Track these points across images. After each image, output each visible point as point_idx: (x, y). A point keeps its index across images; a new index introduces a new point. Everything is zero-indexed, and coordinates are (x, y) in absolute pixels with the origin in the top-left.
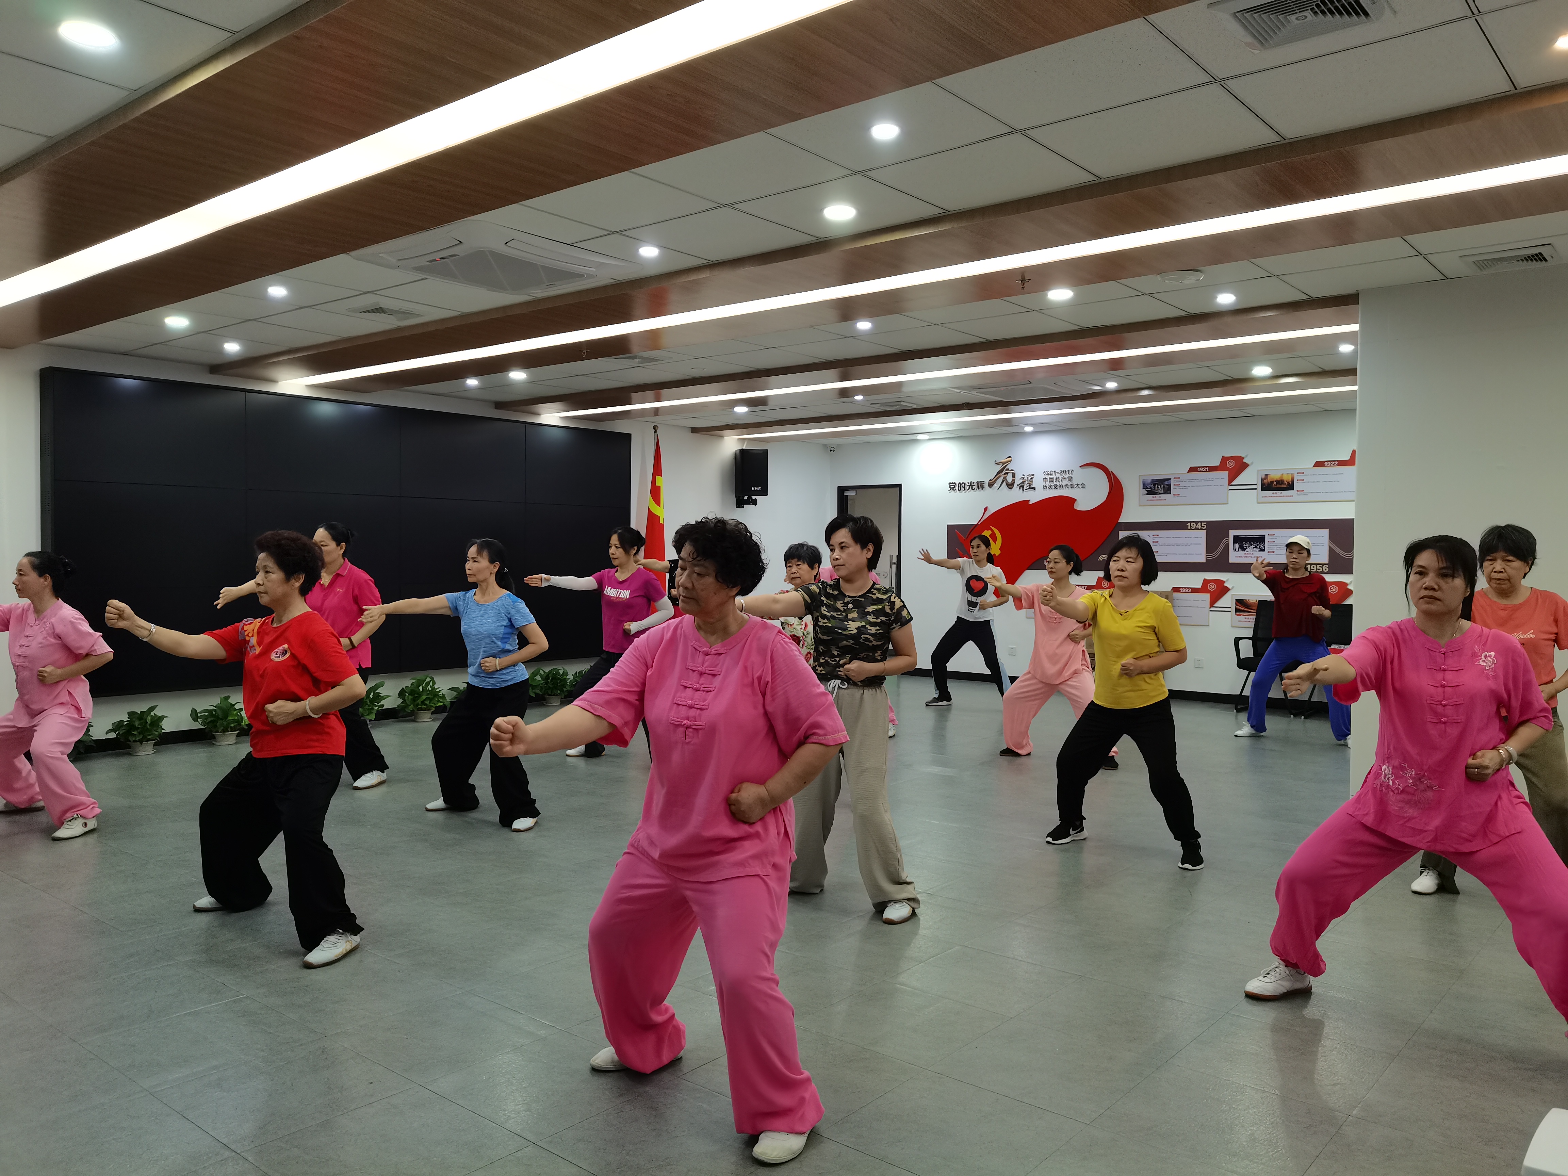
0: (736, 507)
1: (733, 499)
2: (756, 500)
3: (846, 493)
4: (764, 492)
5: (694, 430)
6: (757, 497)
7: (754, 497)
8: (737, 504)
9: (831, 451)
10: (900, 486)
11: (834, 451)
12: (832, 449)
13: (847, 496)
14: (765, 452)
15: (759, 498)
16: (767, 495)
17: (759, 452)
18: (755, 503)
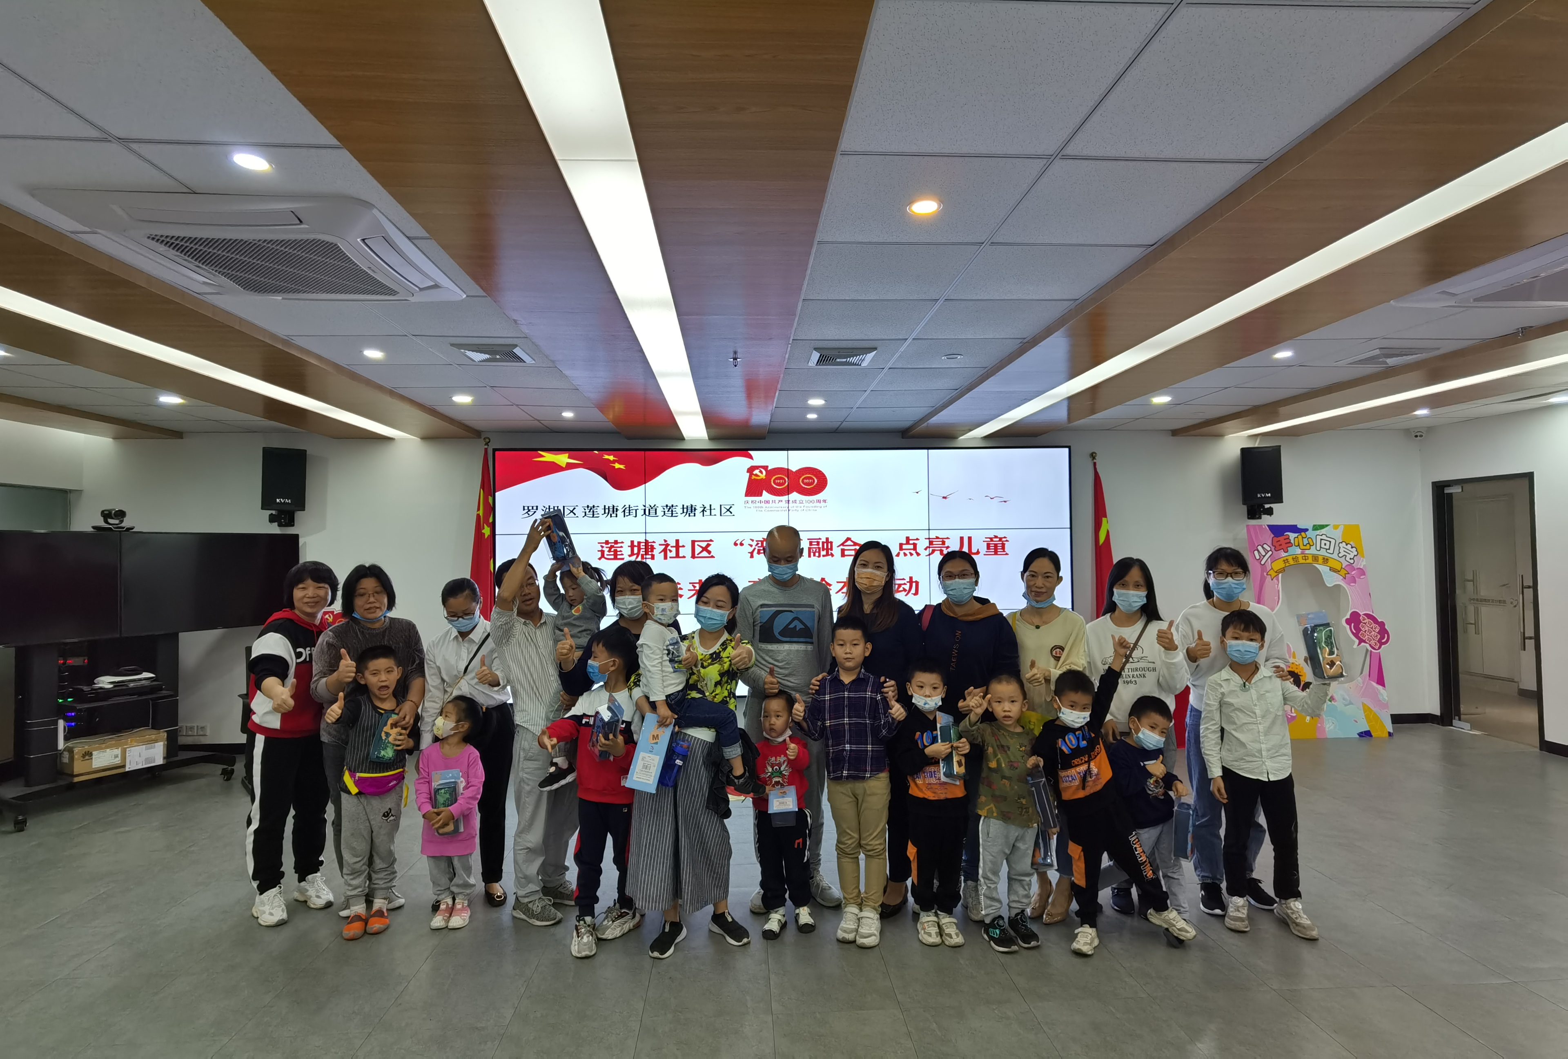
0: (1249, 518)
1: (1245, 508)
2: (1271, 508)
3: (1448, 491)
4: (1278, 498)
5: (1175, 433)
6: (1272, 505)
7: (1267, 506)
8: (1248, 514)
9: (1416, 436)
10: (1530, 475)
11: (1421, 436)
12: (1418, 434)
13: (1451, 494)
14: (1277, 451)
15: (1274, 506)
16: (1282, 502)
17: (1267, 449)
18: (1270, 512)
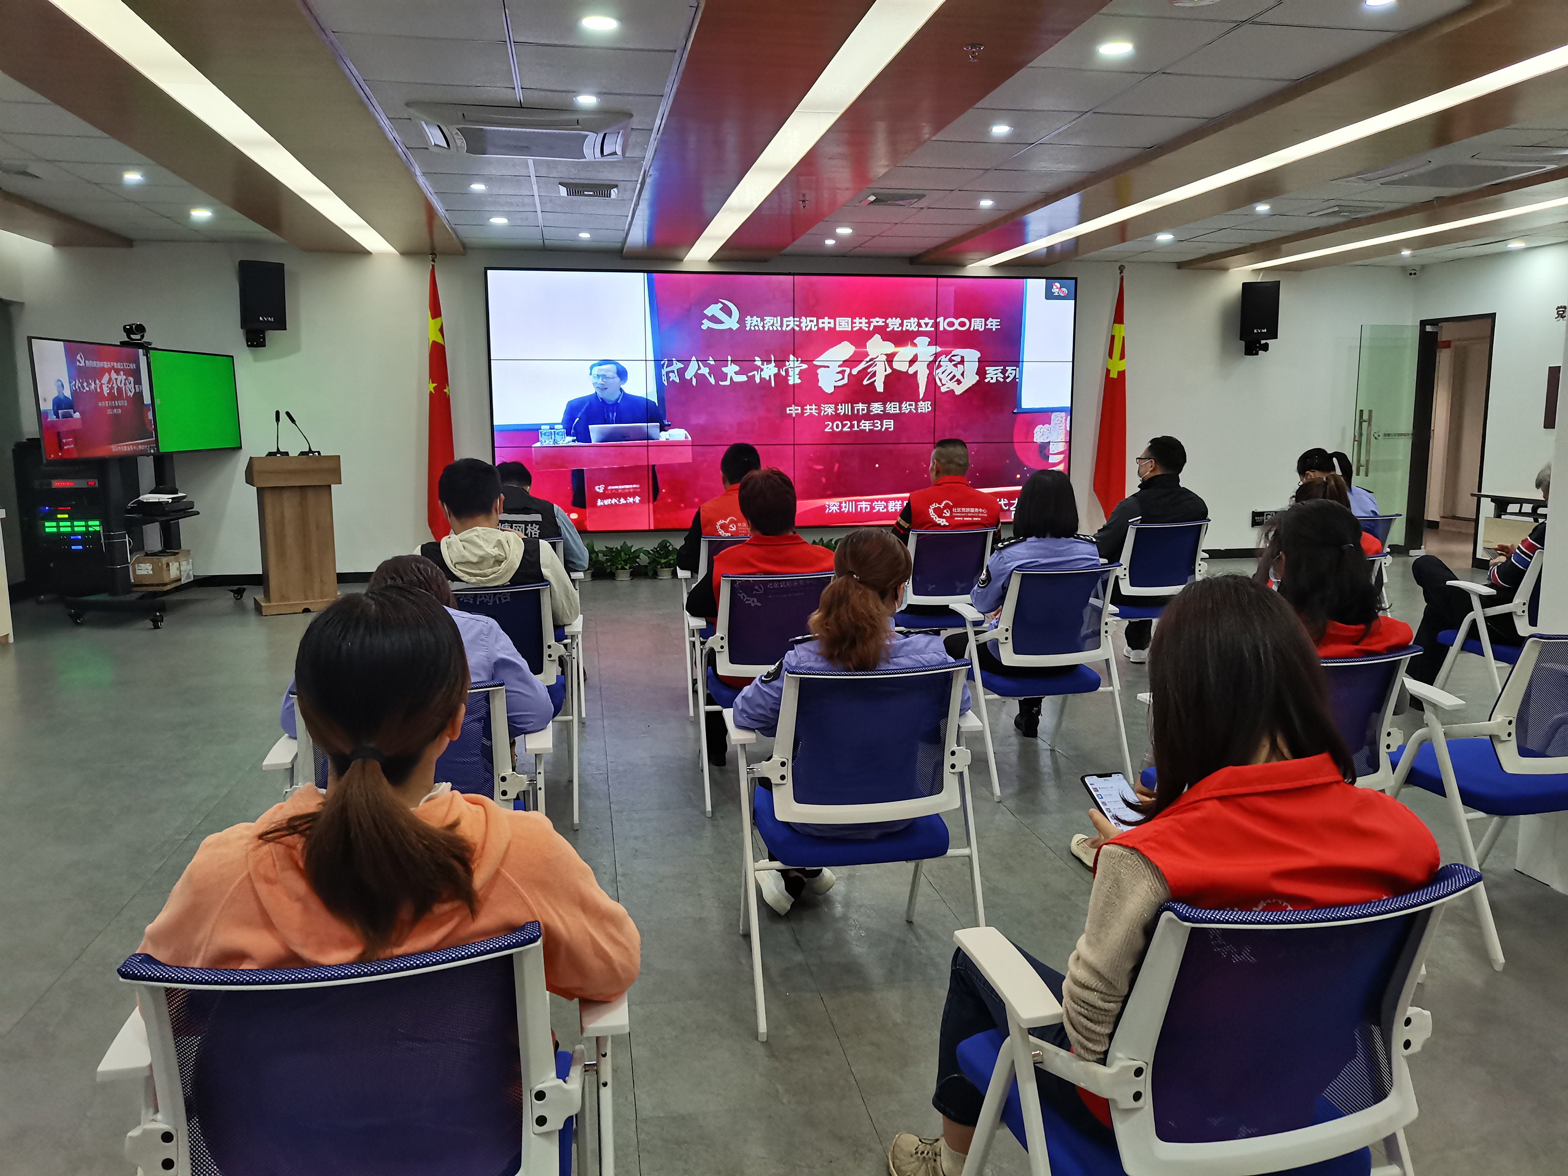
0: (1246, 354)
1: (1242, 344)
2: (1267, 344)
3: (1432, 329)
4: (1274, 334)
5: (1180, 265)
6: (1268, 341)
7: (1263, 342)
8: (1245, 351)
9: (1411, 274)
10: (1493, 316)
11: (1415, 274)
12: (1413, 272)
13: (1432, 333)
14: (1276, 286)
15: (1270, 342)
16: (1277, 338)
17: (1267, 285)
18: (1265, 348)
